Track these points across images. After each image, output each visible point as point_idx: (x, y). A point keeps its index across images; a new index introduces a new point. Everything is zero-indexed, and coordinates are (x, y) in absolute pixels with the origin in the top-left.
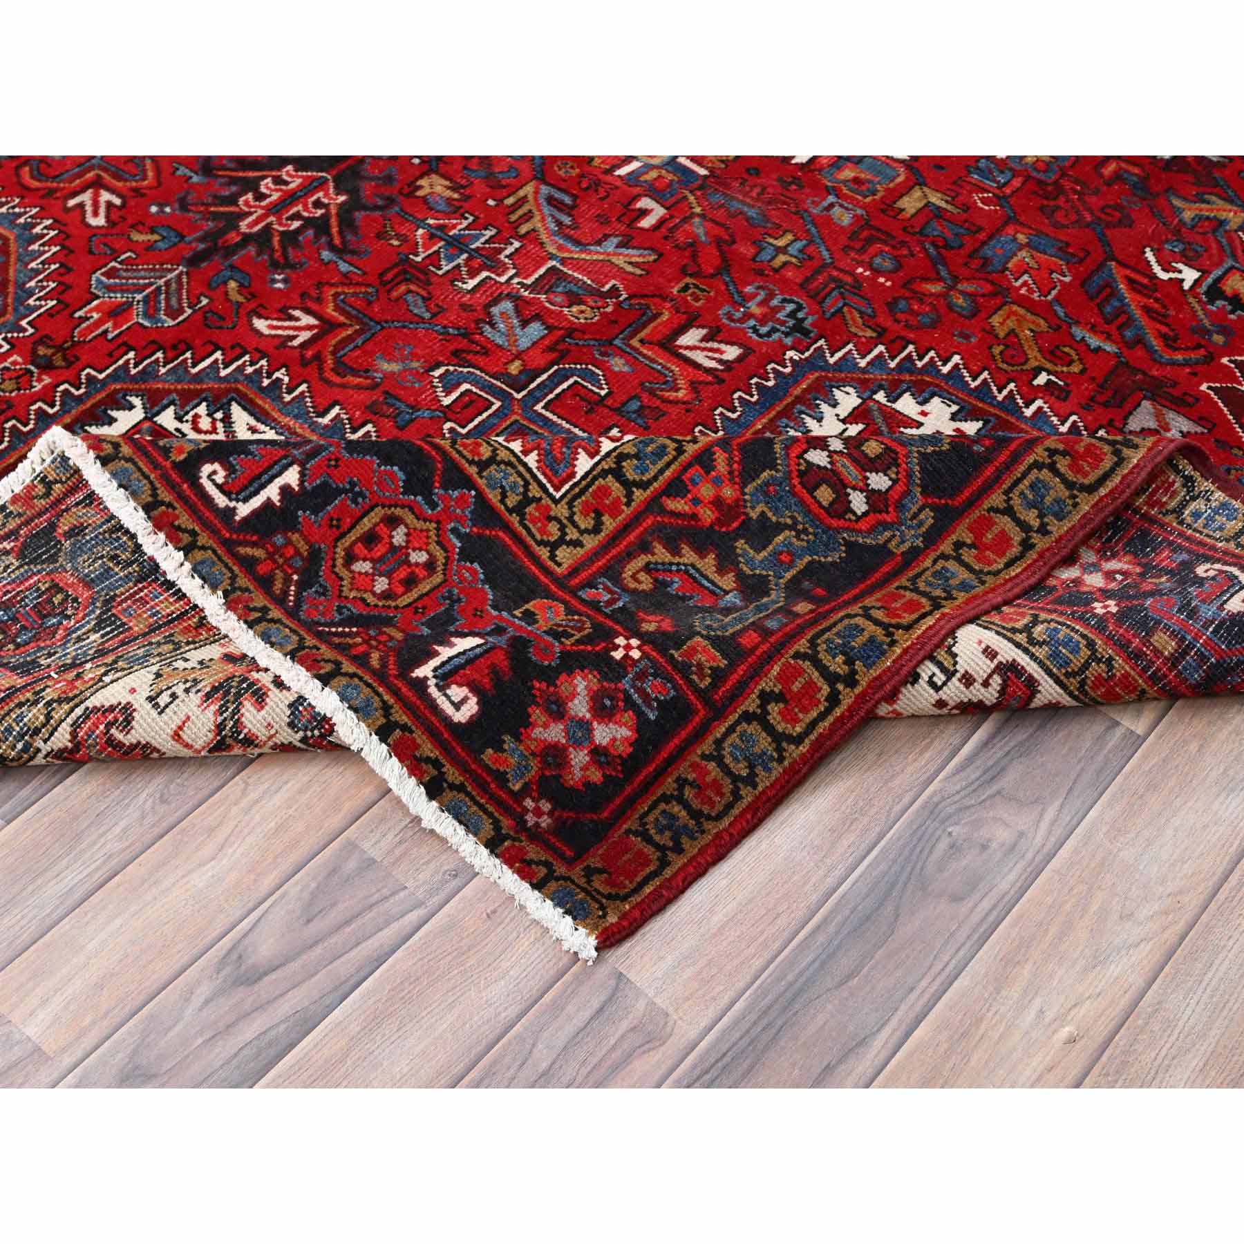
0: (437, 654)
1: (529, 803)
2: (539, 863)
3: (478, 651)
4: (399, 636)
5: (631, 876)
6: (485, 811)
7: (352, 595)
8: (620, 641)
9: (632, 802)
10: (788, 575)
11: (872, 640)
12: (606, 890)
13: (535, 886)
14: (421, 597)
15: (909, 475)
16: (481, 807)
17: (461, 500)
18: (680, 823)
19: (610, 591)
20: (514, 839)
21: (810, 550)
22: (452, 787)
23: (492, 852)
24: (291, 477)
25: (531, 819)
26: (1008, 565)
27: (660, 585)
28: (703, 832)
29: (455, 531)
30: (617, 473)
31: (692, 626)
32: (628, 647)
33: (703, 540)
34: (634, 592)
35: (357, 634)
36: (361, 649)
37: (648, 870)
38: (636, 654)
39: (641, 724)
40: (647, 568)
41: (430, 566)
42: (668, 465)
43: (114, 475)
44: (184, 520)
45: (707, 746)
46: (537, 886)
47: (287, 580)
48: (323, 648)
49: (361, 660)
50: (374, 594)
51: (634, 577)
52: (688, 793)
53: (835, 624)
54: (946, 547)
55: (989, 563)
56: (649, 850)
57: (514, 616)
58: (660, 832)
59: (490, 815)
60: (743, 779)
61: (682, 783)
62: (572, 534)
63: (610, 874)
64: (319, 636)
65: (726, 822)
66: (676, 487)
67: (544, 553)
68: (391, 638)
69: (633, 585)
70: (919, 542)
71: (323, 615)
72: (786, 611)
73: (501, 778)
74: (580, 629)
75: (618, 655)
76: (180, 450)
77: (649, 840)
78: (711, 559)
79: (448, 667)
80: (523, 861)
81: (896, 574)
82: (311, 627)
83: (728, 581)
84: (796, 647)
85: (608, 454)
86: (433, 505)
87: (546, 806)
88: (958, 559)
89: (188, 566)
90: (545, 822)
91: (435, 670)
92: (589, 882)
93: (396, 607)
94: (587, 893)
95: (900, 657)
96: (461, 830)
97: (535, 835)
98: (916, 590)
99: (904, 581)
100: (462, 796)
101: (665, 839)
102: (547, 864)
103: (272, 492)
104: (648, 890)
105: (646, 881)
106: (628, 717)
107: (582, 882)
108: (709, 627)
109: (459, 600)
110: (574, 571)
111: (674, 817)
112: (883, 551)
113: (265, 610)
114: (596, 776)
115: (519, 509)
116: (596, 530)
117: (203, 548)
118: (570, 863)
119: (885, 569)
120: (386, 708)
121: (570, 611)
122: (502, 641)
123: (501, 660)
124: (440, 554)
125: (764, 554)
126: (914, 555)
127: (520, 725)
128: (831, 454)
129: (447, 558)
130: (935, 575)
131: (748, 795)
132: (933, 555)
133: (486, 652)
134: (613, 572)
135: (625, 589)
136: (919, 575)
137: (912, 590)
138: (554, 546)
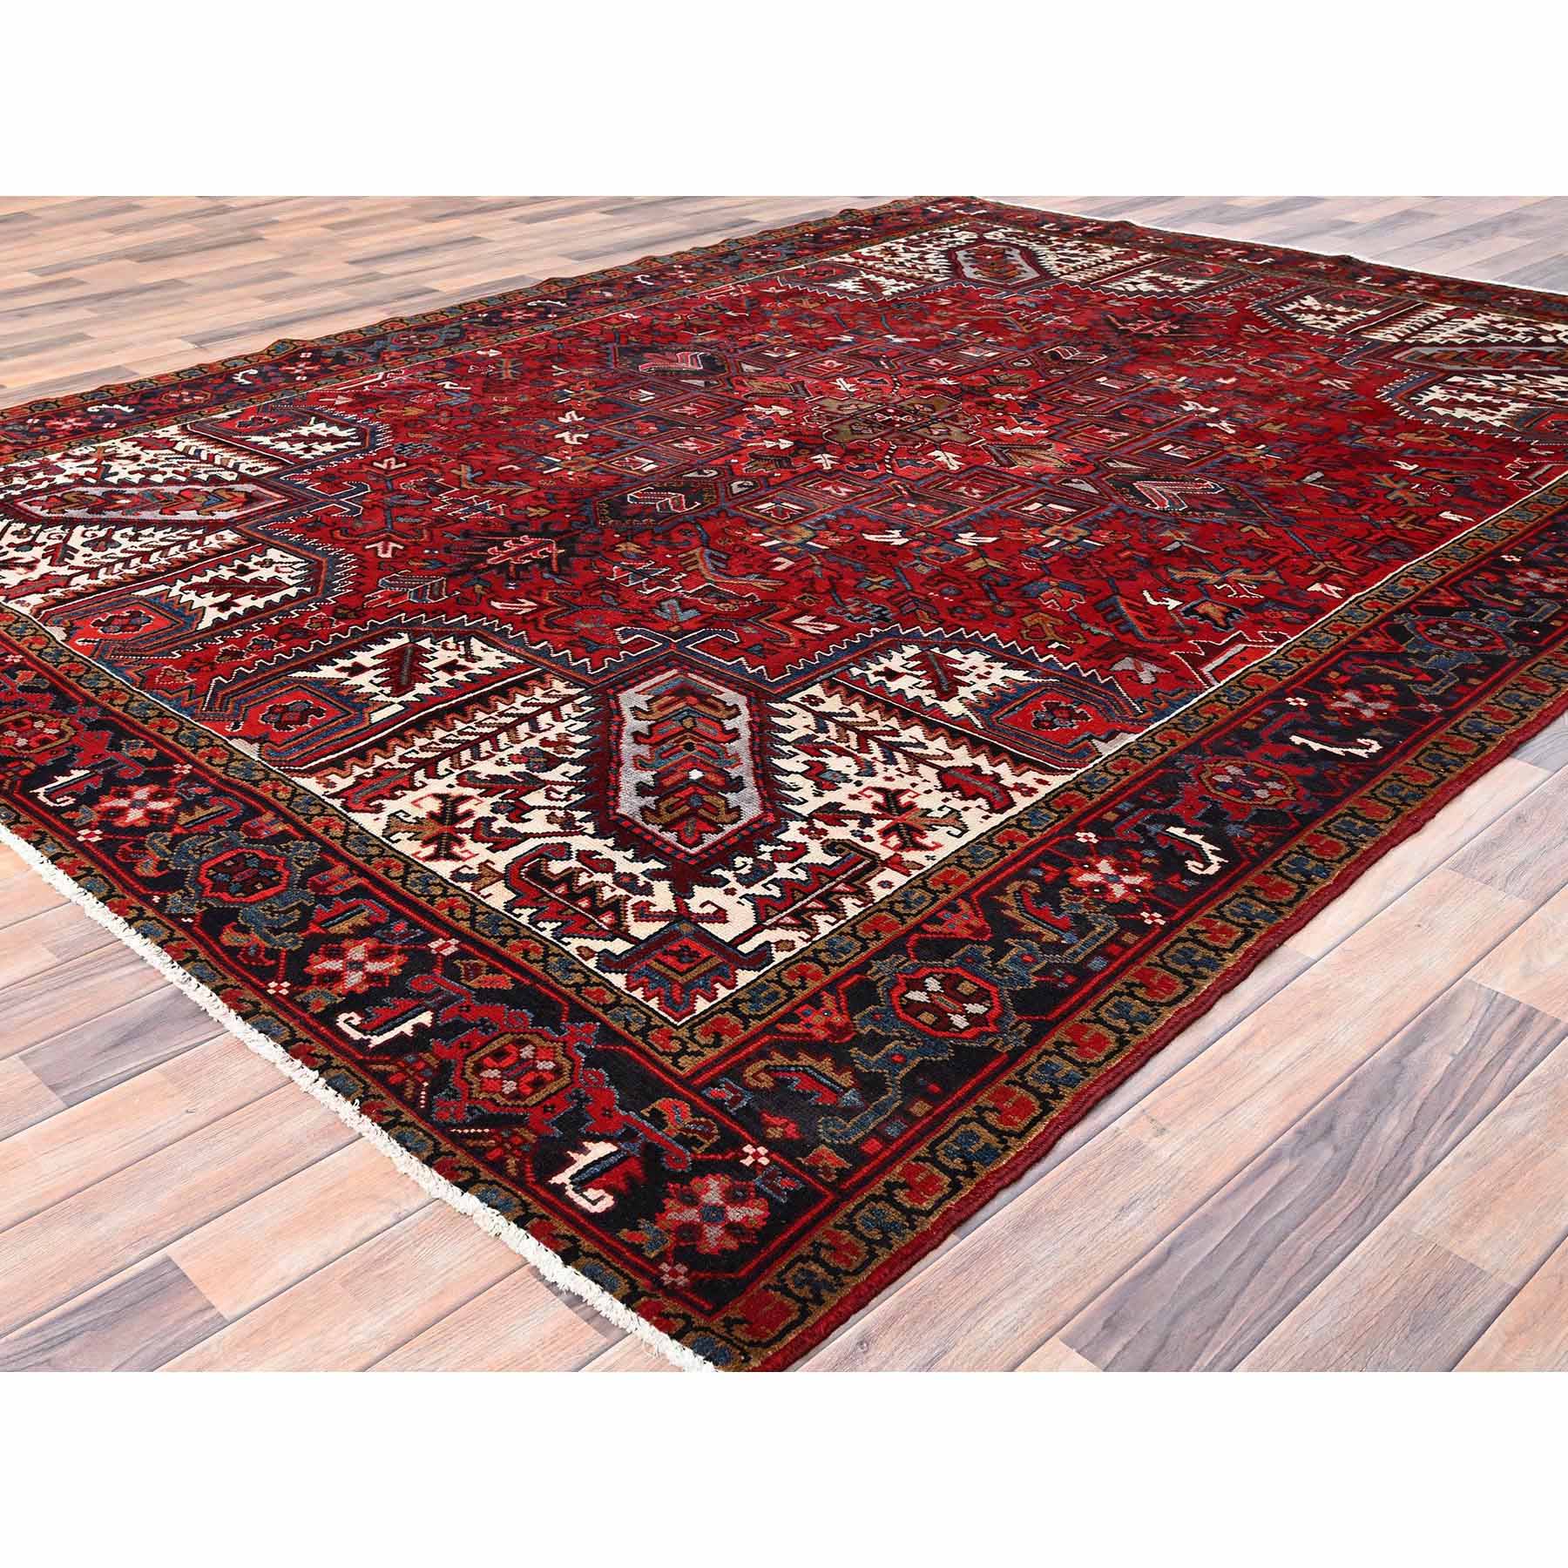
0: (572, 1162)
1: (665, 1267)
2: (677, 1316)
3: (612, 1160)
4: (531, 1137)
5: (772, 1326)
6: (621, 1273)
7: (482, 1096)
8: (748, 1149)
9: (768, 1263)
10: (903, 1073)
11: (987, 1146)
12: (747, 1338)
13: (672, 1337)
14: (549, 1097)
15: (1003, 1004)
16: (617, 1270)
17: (587, 1029)
18: (819, 1278)
19: (734, 1091)
20: (650, 1296)
21: (920, 1052)
22: (587, 1255)
23: (628, 1306)
24: (426, 1018)
25: (667, 1279)
26: (1108, 1058)
27: (781, 1084)
28: (842, 1285)
29: (581, 1048)
30: (734, 1009)
31: (816, 1134)
32: (756, 1155)
33: (817, 1049)
34: (756, 1090)
35: (489, 1136)
36: (497, 1153)
37: (789, 1320)
38: (764, 1161)
39: (773, 1205)
40: (766, 1069)
41: (557, 1071)
42: (781, 1005)
43: (254, 1025)
44: (320, 1049)
45: (839, 1218)
46: (676, 1336)
47: (418, 1087)
48: (460, 1154)
49: (498, 1166)
50: (503, 1095)
51: (754, 1076)
52: (823, 1254)
53: (951, 1132)
54: (1048, 1045)
55: (1091, 1057)
56: (788, 1301)
57: (643, 1117)
58: (800, 1285)
59: (626, 1276)
60: (877, 1242)
61: (817, 1247)
62: (693, 1047)
63: (751, 1324)
64: (453, 1138)
65: (864, 1276)
66: (789, 1018)
67: (667, 1061)
68: (525, 1141)
69: (754, 1083)
70: (1022, 1043)
71: (454, 1115)
72: (903, 1112)
73: (638, 1250)
74: (709, 1136)
75: (748, 1162)
76: (318, 1004)
77: (788, 1293)
78: (827, 1062)
79: (585, 1176)
80: (660, 1314)
81: (1003, 1070)
82: (443, 1129)
83: (845, 1079)
84: (917, 1152)
85: (725, 1000)
86: (560, 1032)
87: (682, 1269)
88: (1062, 1055)
89: (322, 1081)
90: (682, 1281)
91: (572, 1177)
92: (729, 1332)
93: (526, 1106)
94: (729, 1341)
95: (1014, 1159)
96: (597, 1288)
97: (672, 1292)
98: (1024, 1085)
99: (1012, 1075)
100: (597, 1261)
101: (805, 1292)
102: (684, 1316)
103: (407, 1028)
104: (790, 1337)
105: (787, 1330)
106: (761, 1202)
107: (722, 1331)
108: (832, 1135)
109: (587, 1099)
110: (696, 1073)
111: (812, 1274)
112: (990, 1052)
113: (398, 1114)
114: (731, 1244)
115: (643, 1033)
116: (717, 1044)
117: (338, 1067)
118: (709, 1315)
119: (994, 1064)
120: (525, 1205)
121: (696, 1111)
122: (635, 1149)
123: (635, 1168)
124: (567, 1064)
125: (877, 1057)
126: (1017, 1054)
127: (654, 1210)
128: (929, 994)
129: (573, 1066)
130: (1041, 1068)
131: (883, 1255)
132: (1036, 1053)
133: (621, 1161)
134: (735, 1073)
135: (747, 1087)
136: (1026, 1069)
137: (1021, 1086)
138: (676, 1057)
